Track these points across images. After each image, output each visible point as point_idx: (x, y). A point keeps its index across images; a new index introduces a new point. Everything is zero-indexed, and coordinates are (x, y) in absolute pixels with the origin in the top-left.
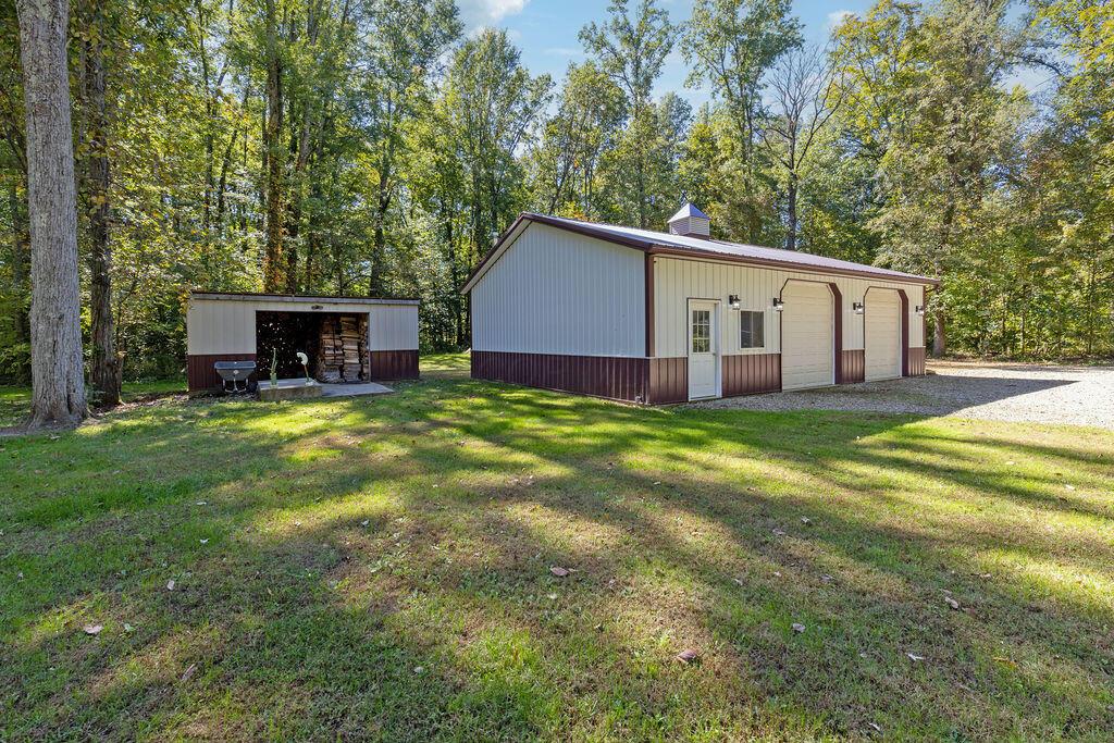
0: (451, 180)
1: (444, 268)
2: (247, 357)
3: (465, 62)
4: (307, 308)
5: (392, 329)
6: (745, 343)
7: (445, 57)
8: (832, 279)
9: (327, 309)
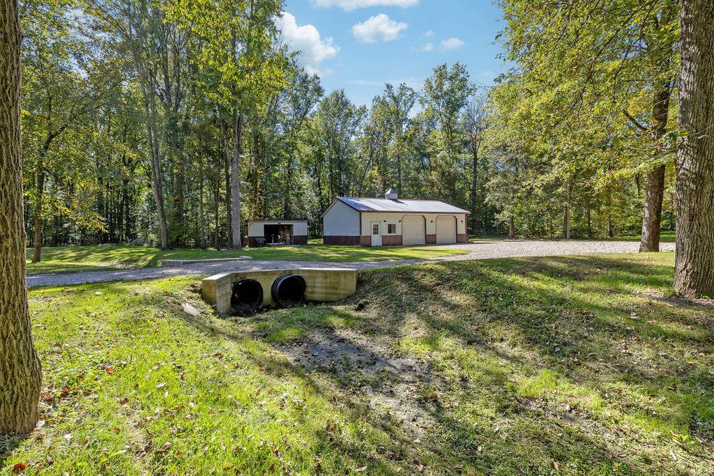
0: (319, 156)
1: (316, 199)
2: (261, 237)
3: (325, 106)
4: (277, 224)
5: (300, 229)
6: (390, 232)
7: (315, 107)
8: (424, 214)
9: (282, 224)
